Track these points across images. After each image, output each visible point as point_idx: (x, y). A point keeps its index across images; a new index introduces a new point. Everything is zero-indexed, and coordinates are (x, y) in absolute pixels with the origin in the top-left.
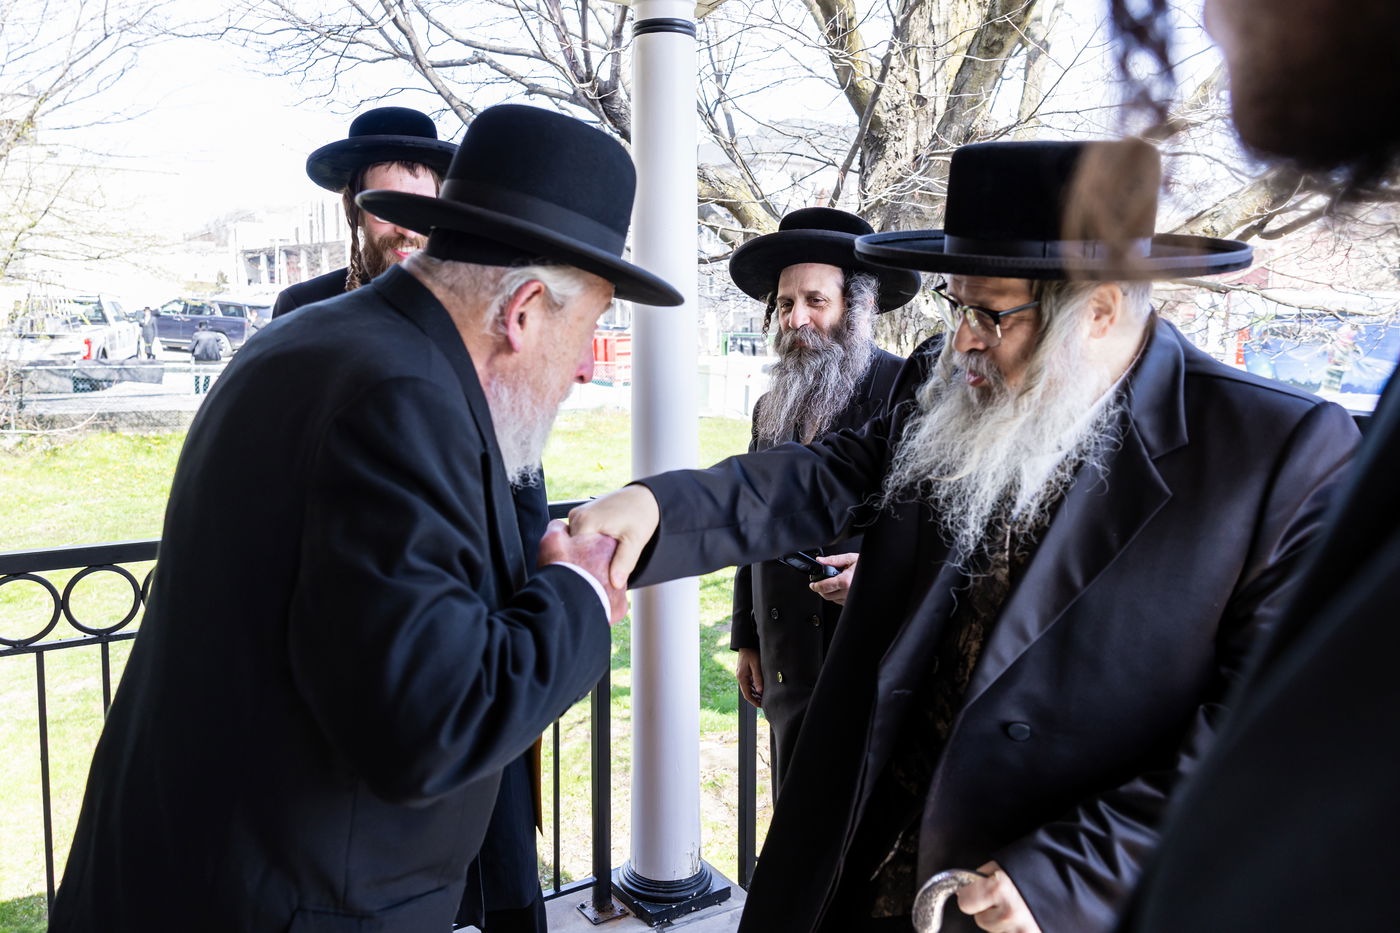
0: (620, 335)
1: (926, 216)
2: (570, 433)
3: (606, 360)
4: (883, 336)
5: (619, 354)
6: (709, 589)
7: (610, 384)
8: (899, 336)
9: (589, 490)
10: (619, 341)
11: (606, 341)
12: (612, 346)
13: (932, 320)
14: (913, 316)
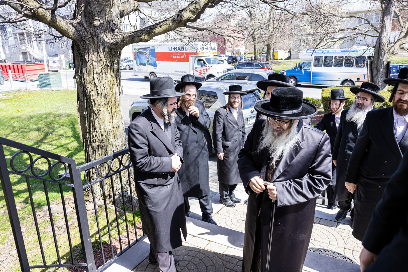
0: (27, 64)
1: (101, 3)
2: (7, 100)
3: (23, 72)
4: (92, 50)
5: (27, 71)
6: (59, 149)
7: (25, 82)
8: (98, 49)
9: (14, 119)
10: (26, 66)
11: (21, 66)
12: (24, 68)
13: (109, 43)
14: (102, 42)
